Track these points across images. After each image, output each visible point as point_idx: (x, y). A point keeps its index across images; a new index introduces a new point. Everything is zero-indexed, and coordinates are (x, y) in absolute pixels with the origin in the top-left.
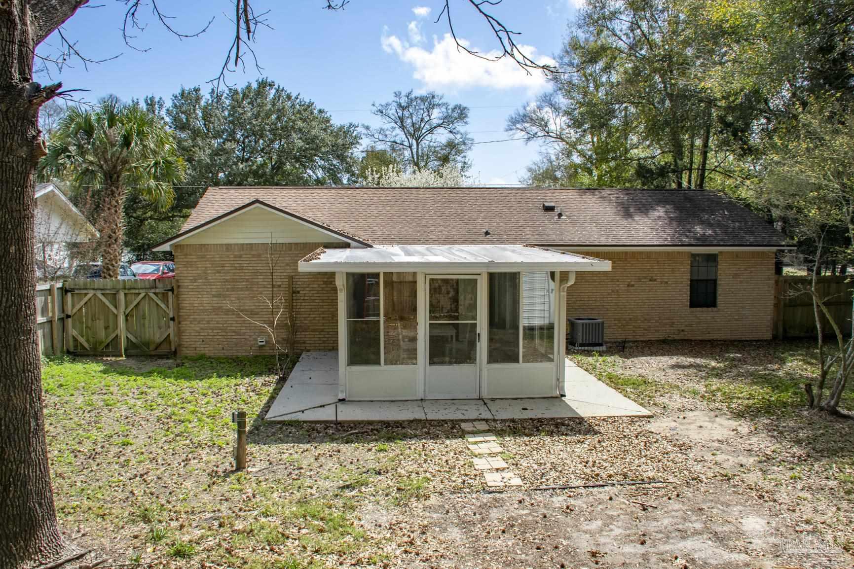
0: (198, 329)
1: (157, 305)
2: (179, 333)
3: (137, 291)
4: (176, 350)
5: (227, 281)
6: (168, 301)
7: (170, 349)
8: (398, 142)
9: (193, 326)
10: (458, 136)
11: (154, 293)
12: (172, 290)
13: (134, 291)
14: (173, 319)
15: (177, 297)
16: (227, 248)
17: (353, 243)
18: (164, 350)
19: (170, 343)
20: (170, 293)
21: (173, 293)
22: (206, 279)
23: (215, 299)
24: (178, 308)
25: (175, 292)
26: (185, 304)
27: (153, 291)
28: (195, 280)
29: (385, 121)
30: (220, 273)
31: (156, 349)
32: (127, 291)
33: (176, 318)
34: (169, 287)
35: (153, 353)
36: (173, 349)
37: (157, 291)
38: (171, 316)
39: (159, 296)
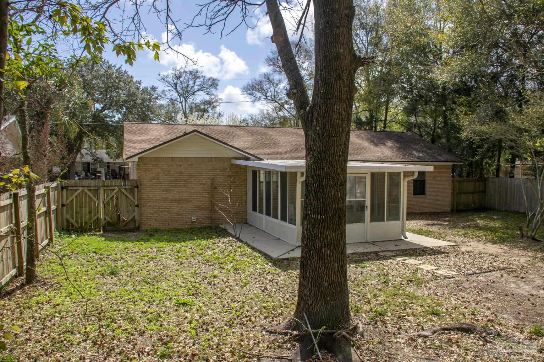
0: (152, 212)
1: (127, 196)
2: (141, 215)
3: (113, 188)
4: (139, 226)
5: (172, 181)
6: (134, 194)
7: (135, 225)
9: (149, 210)
11: (125, 189)
12: (137, 187)
13: (111, 188)
14: (137, 206)
15: (139, 191)
16: (172, 160)
17: (252, 157)
18: (131, 226)
19: (135, 221)
20: (136, 189)
21: (138, 189)
22: (158, 179)
23: (164, 192)
24: (140, 199)
25: (139, 188)
26: (145, 196)
27: (124, 187)
28: (151, 180)
30: (166, 176)
31: (125, 226)
32: (105, 188)
33: (139, 205)
34: (135, 185)
35: (123, 228)
36: (137, 225)
37: (127, 187)
38: (136, 204)
39: (128, 191)
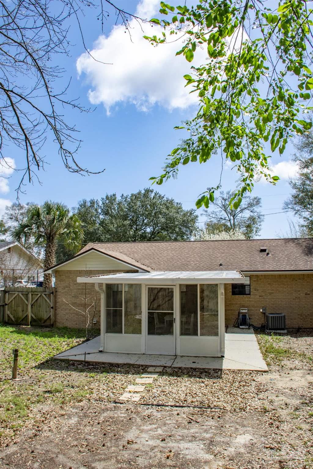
0: (64, 313)
1: (46, 300)
2: (55, 315)
3: (37, 293)
4: (53, 323)
5: (79, 289)
6: (50, 299)
7: (51, 323)
8: (223, 218)
9: (62, 311)
10: (256, 214)
11: (45, 294)
12: (53, 293)
13: (35, 293)
14: (52, 308)
15: (55, 297)
16: (80, 273)
17: (140, 270)
18: (48, 323)
19: (51, 320)
20: (52, 295)
21: (53, 295)
22: (69, 288)
23: (73, 298)
24: (55, 302)
25: (54, 294)
26: (59, 300)
27: (44, 293)
28: (64, 288)
29: (215, 207)
30: (76, 285)
31: (44, 323)
32: (32, 293)
33: (54, 307)
34: (51, 292)
35: (43, 324)
36: (52, 323)
37: (46, 293)
38: (52, 306)
39: (47, 296)
